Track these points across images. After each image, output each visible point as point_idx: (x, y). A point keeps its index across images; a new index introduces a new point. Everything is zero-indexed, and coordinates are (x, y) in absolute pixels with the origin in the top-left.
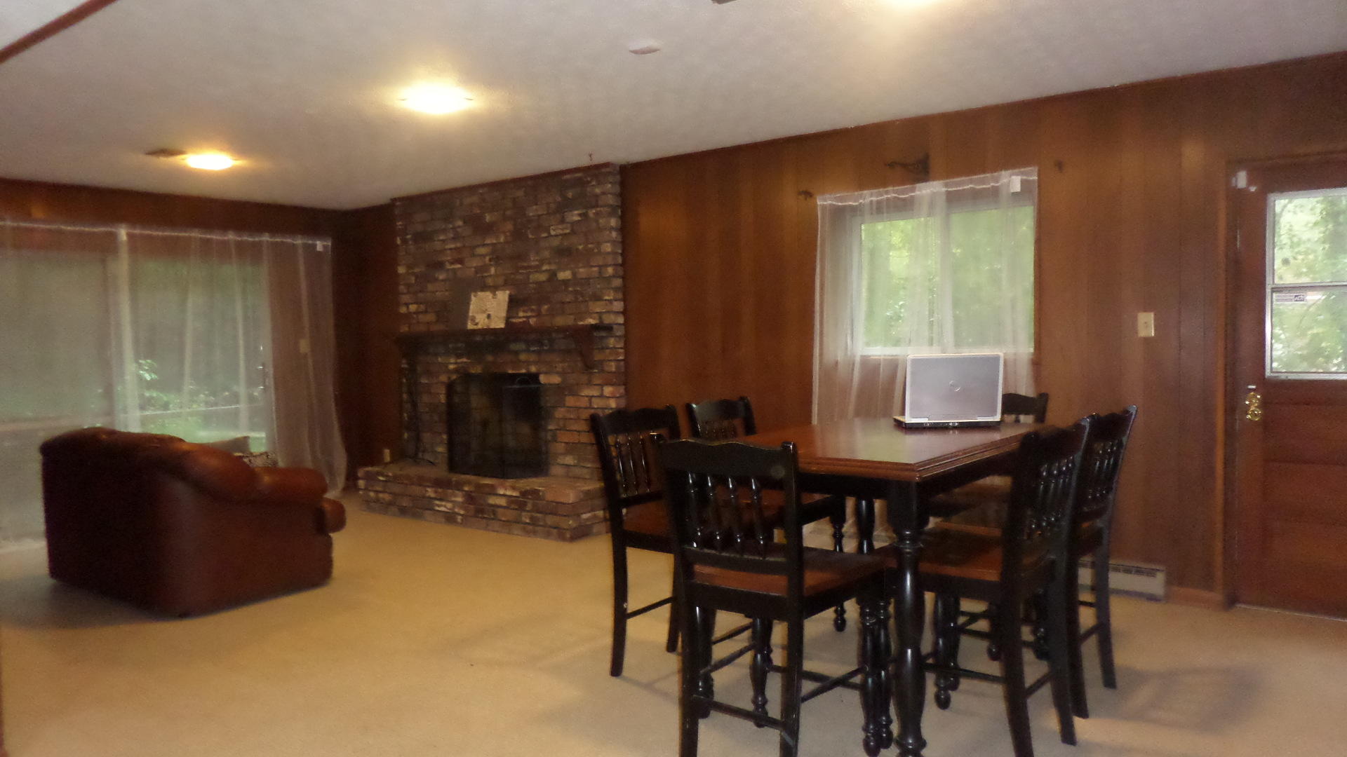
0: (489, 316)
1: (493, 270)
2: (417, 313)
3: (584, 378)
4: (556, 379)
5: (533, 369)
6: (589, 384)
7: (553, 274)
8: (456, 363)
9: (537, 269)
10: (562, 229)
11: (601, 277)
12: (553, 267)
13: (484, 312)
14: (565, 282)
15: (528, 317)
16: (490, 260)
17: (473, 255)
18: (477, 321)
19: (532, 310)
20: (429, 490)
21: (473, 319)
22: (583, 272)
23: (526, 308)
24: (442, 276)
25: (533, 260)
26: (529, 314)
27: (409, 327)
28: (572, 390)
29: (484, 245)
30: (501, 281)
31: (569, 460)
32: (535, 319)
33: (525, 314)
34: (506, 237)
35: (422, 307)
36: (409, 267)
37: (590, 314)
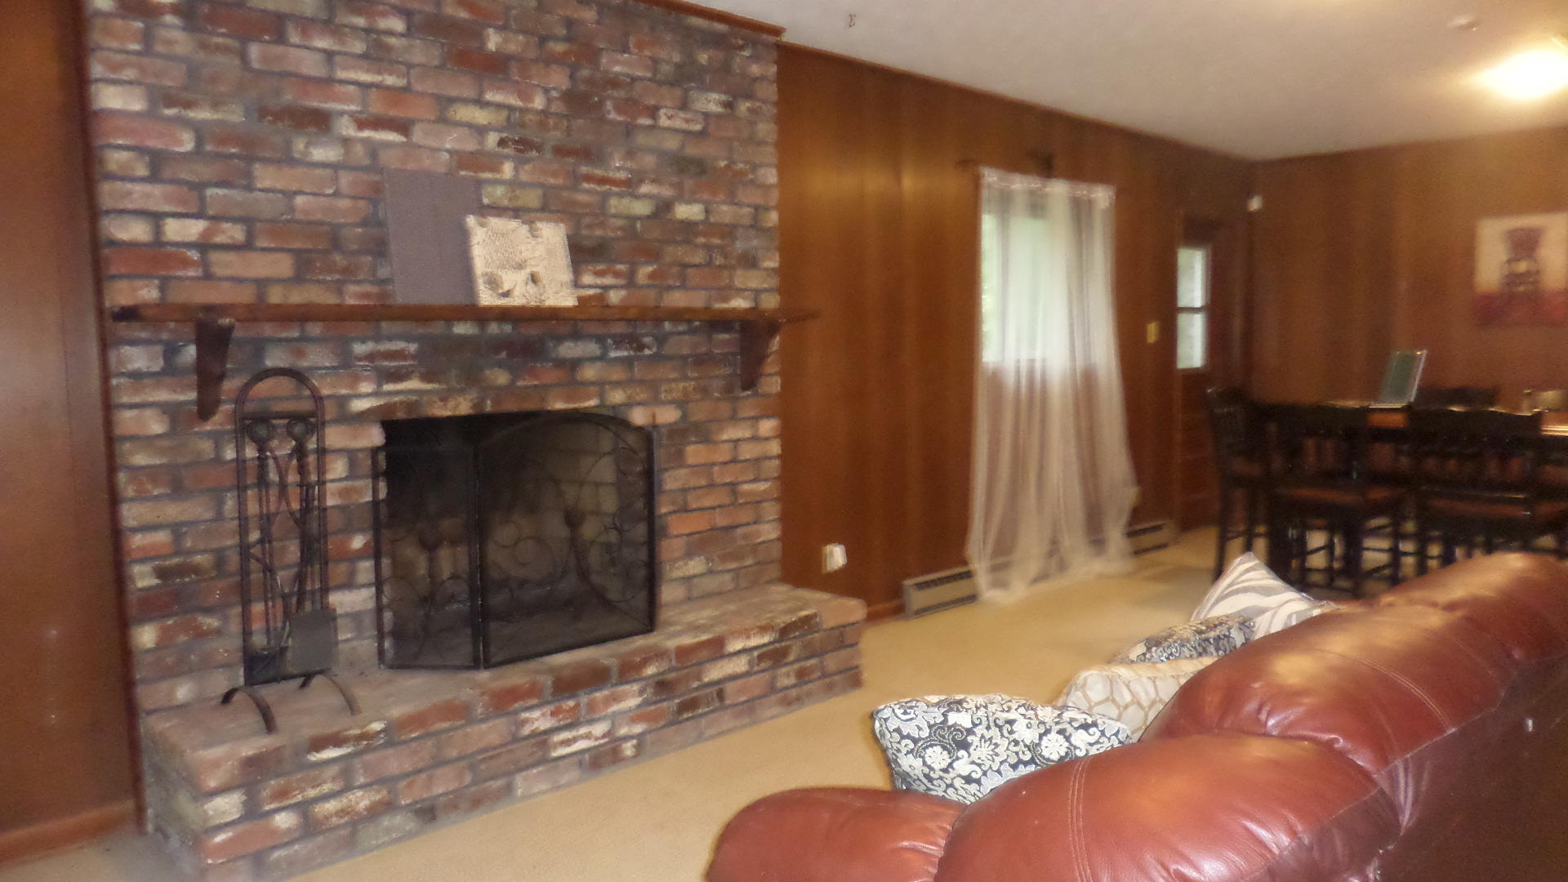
0: (534, 279)
1: (508, 170)
2: (204, 246)
3: (725, 409)
4: (668, 415)
5: (617, 397)
6: (734, 418)
7: (664, 207)
8: (376, 394)
9: (629, 186)
10: (687, 121)
11: (756, 226)
12: (666, 192)
13: (520, 266)
14: (688, 226)
15: (606, 288)
16: (502, 143)
17: (443, 120)
18: (506, 288)
19: (617, 274)
20: (536, 714)
21: (493, 282)
22: (725, 213)
23: (600, 267)
24: (320, 154)
25: (617, 166)
26: (608, 280)
27: (162, 289)
28: (702, 433)
29: (480, 103)
30: (532, 198)
31: (696, 566)
32: (623, 293)
33: (599, 281)
34: (549, 101)
35: (234, 233)
36: (161, 97)
37: (740, 291)
